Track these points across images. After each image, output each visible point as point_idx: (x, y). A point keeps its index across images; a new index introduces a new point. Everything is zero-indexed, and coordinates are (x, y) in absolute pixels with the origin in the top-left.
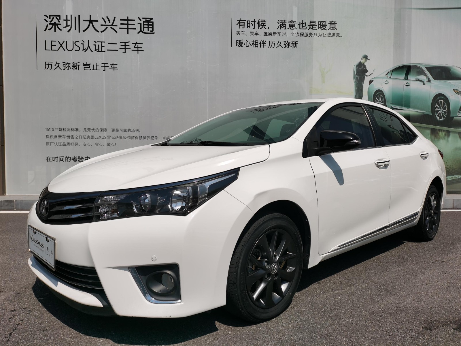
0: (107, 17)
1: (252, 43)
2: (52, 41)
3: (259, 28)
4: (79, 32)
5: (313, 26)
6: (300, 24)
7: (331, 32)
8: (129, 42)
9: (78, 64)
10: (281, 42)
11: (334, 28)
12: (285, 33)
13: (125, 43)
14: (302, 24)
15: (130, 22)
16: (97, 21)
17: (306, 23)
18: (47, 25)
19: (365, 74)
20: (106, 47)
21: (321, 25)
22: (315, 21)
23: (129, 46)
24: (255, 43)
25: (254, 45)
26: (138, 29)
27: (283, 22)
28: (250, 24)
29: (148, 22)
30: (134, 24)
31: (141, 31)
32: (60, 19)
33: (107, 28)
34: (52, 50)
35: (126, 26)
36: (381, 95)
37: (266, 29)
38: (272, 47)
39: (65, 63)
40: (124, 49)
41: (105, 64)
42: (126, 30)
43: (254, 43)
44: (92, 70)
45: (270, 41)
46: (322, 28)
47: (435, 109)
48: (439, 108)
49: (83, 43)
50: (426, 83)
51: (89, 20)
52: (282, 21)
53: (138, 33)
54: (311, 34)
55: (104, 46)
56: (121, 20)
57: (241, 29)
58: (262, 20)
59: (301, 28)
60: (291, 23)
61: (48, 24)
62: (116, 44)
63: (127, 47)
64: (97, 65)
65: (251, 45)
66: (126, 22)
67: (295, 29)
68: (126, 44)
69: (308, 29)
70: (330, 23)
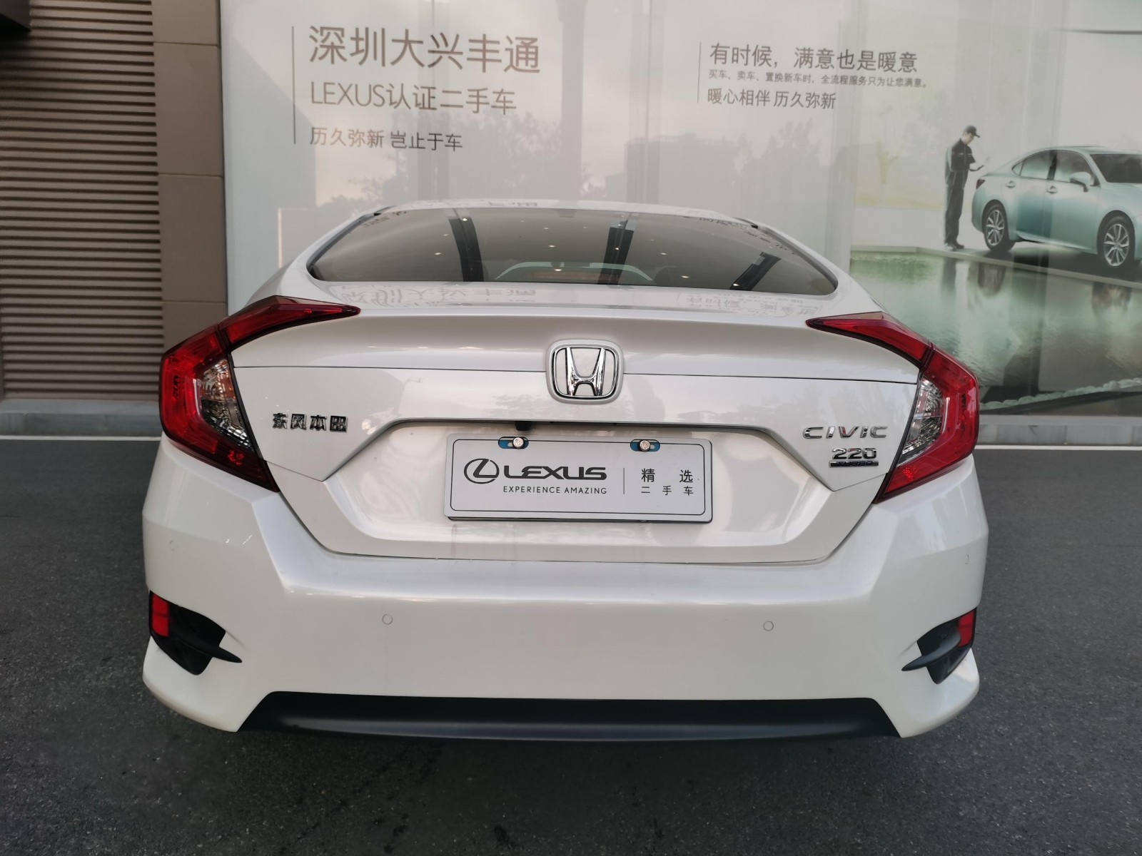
0: (442, 35)
1: (739, 96)
2: (325, 84)
3: (757, 64)
4: (383, 64)
5: (869, 63)
6: (841, 58)
7: (905, 76)
8: (486, 89)
9: (380, 134)
10: (800, 95)
11: (910, 68)
12: (810, 76)
13: (478, 91)
14: (846, 57)
15: (489, 46)
16: (421, 42)
17: (853, 56)
18: (316, 49)
19: (968, 167)
20: (440, 98)
21: (885, 60)
22: (872, 52)
23: (486, 97)
24: (748, 95)
25: (745, 101)
26: (506, 62)
27: (807, 52)
28: (737, 55)
29: (527, 46)
30: (497, 51)
31: (511, 65)
32: (343, 35)
33: (441, 58)
34: (326, 102)
35: (480, 55)
36: (998, 211)
37: (770, 66)
38: (781, 105)
39: (353, 131)
40: (476, 105)
41: (435, 135)
42: (481, 63)
43: (745, 95)
44: (410, 147)
45: (777, 93)
46: (887, 68)
47: (1105, 243)
48: (1110, 240)
49: (390, 88)
50: (1090, 187)
51: (403, 37)
52: (804, 50)
53: (506, 70)
54: (862, 79)
55: (434, 97)
56: (471, 41)
57: (719, 65)
58: (763, 47)
59: (843, 65)
60: (823, 54)
61: (318, 47)
62: (460, 93)
63: (481, 100)
64: (420, 137)
65: (739, 99)
66: (480, 46)
67: (830, 68)
68: (481, 93)
69: (858, 69)
70: (903, 56)
